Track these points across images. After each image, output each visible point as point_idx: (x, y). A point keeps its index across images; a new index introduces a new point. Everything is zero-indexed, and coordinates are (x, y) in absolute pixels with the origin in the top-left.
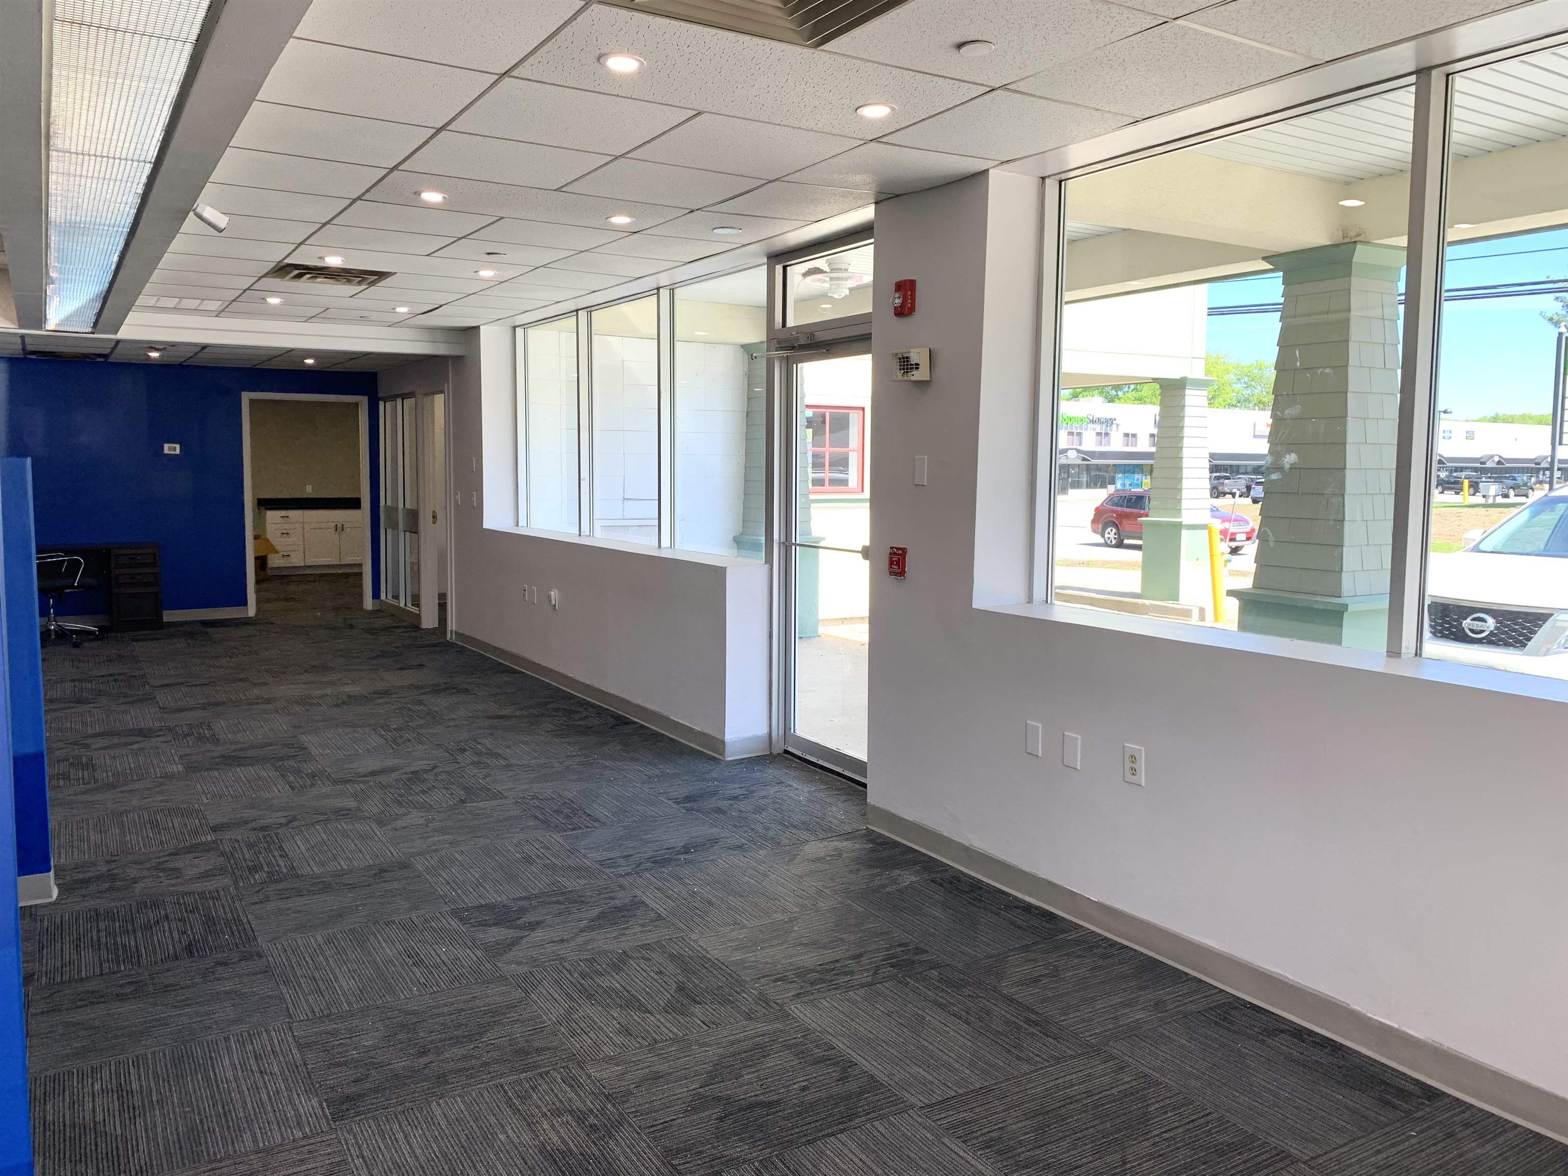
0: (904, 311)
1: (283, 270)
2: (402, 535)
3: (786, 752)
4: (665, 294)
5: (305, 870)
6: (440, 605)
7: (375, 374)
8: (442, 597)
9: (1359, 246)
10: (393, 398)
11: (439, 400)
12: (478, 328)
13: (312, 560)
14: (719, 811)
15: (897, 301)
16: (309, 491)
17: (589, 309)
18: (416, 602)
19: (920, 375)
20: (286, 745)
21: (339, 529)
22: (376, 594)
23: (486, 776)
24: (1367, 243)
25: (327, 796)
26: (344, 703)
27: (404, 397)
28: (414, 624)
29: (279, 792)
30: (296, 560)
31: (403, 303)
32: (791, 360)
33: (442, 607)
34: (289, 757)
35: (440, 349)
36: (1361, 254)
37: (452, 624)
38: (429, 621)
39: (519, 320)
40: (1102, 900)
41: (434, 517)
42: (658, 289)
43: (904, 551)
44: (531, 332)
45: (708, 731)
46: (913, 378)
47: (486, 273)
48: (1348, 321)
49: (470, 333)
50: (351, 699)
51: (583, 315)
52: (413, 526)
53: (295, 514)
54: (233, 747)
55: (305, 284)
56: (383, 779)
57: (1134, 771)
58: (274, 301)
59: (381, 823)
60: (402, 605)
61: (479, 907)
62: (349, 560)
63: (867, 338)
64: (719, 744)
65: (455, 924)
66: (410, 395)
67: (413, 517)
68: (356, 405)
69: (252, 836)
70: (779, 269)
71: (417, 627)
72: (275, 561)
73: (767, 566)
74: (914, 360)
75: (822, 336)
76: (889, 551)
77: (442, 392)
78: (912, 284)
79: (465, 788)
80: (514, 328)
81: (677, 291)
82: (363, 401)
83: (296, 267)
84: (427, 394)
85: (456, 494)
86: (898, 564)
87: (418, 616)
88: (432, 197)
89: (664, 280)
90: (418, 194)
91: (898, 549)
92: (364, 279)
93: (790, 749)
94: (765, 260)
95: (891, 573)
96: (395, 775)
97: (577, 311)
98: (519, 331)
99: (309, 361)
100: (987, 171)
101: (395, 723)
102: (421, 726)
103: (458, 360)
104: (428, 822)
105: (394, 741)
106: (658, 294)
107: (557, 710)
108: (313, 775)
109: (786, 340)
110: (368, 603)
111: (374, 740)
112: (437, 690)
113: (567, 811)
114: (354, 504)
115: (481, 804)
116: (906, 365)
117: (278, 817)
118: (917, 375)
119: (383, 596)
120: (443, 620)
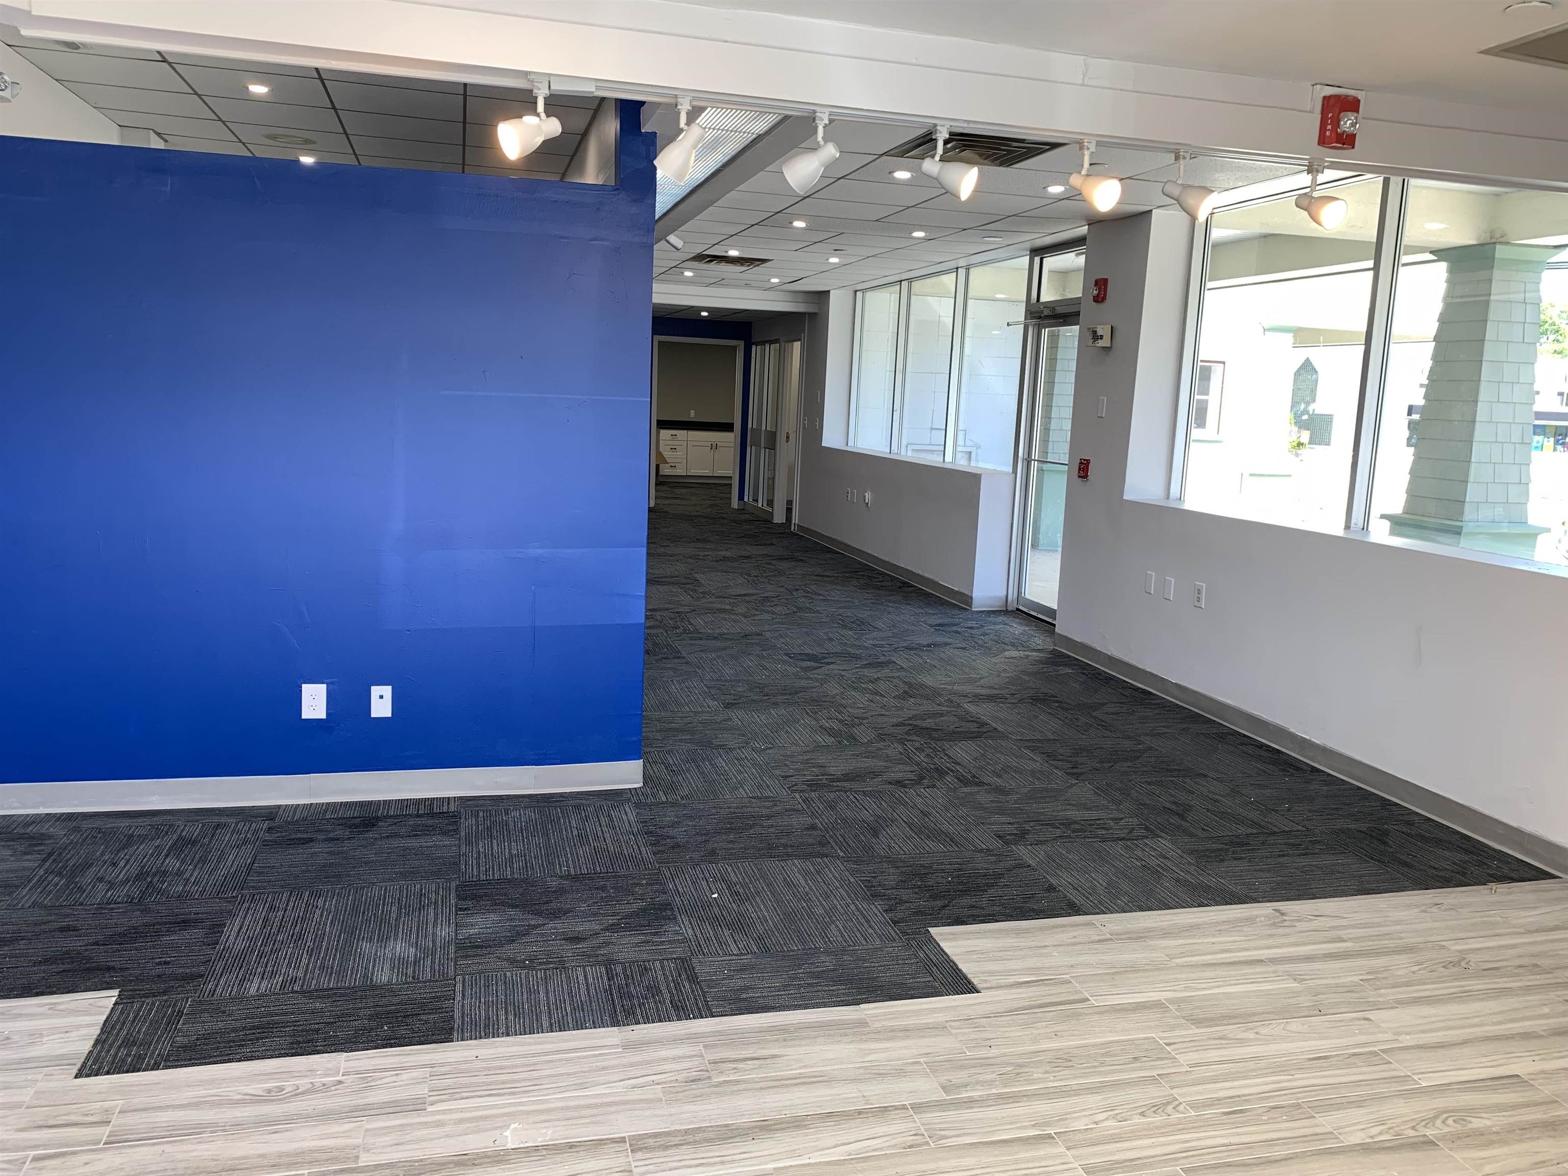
0: (1099, 299)
1: (700, 258)
2: (762, 451)
3: (1018, 609)
4: (962, 272)
5: (703, 630)
6: (787, 509)
7: (750, 323)
8: (790, 503)
9: (1498, 246)
10: (763, 343)
11: (797, 345)
12: (829, 291)
13: (693, 472)
14: (957, 632)
15: (1095, 292)
16: (692, 416)
17: (910, 280)
18: (770, 503)
19: (1105, 342)
20: (686, 578)
21: (714, 447)
22: (741, 497)
23: (810, 603)
24: (1508, 243)
25: (712, 603)
26: (721, 560)
27: (771, 342)
28: (767, 519)
29: (685, 598)
30: (680, 471)
31: (775, 277)
32: (1041, 326)
33: (789, 510)
34: (688, 584)
35: (801, 308)
36: (1501, 252)
37: (795, 519)
38: (779, 517)
39: (859, 287)
40: (1178, 682)
41: (788, 437)
42: (957, 268)
43: (1088, 461)
44: (868, 295)
45: (962, 590)
46: (1097, 345)
47: (834, 260)
48: (1487, 303)
49: (822, 296)
50: (725, 559)
51: (905, 284)
52: (772, 445)
53: (681, 434)
54: (653, 576)
55: (713, 266)
56: (747, 598)
57: (1199, 600)
58: (688, 274)
59: (746, 617)
60: (760, 505)
61: (800, 654)
62: (720, 473)
63: (1077, 314)
64: (968, 599)
65: (786, 658)
66: (776, 341)
67: (772, 437)
68: (734, 348)
69: (672, 616)
70: (1037, 260)
71: (770, 522)
72: (666, 470)
73: (1013, 475)
74: (1100, 332)
75: (1060, 310)
76: (1079, 461)
77: (800, 340)
78: (1105, 281)
79: (796, 607)
80: (856, 291)
81: (972, 271)
82: (741, 344)
83: (709, 256)
84: (788, 342)
85: (804, 420)
86: (1083, 471)
87: (772, 513)
88: (799, 224)
89: (962, 263)
90: (791, 223)
91: (1084, 460)
92: (752, 263)
93: (1021, 608)
94: (1029, 253)
95: (1079, 477)
96: (754, 597)
97: (901, 281)
98: (859, 294)
99: (704, 314)
100: (1151, 211)
101: (754, 573)
102: (770, 576)
103: (812, 316)
104: (773, 619)
105: (754, 581)
106: (957, 272)
107: (863, 576)
108: (704, 593)
109: (1036, 312)
110: (735, 504)
111: (740, 580)
112: (781, 559)
113: (858, 623)
114: (727, 427)
115: (806, 615)
116: (1096, 337)
117: (686, 609)
118: (1101, 343)
119: (746, 499)
120: (789, 518)
